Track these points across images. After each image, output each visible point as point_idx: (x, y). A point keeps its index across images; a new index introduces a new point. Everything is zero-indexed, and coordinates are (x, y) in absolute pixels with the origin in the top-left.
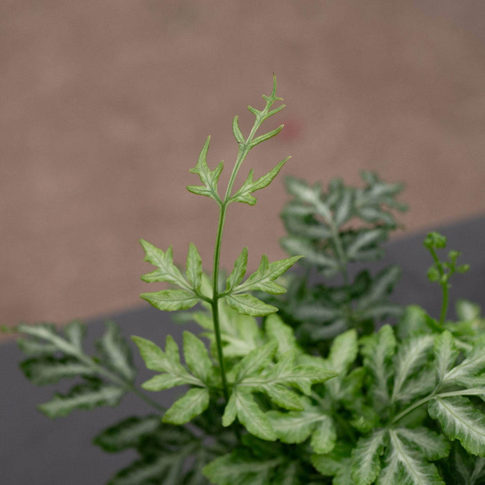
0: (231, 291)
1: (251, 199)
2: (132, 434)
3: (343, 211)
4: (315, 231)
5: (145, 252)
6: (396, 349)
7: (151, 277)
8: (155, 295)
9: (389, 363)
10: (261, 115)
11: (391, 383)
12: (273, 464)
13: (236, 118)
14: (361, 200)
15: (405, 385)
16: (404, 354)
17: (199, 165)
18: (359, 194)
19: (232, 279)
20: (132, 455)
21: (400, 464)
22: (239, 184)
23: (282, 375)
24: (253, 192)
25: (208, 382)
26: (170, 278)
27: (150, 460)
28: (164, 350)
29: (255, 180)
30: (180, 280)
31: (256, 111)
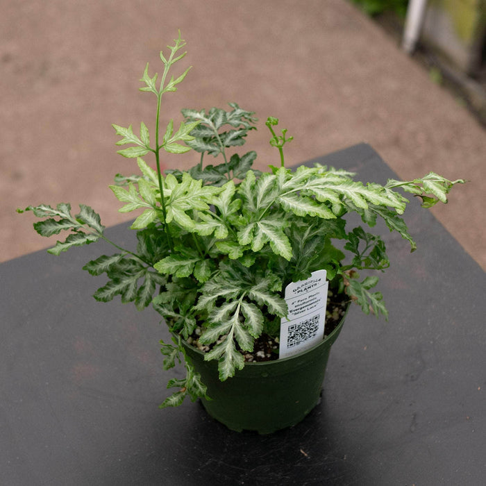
0: (166, 143)
1: (174, 89)
2: (105, 265)
3: (219, 121)
4: (204, 133)
5: (116, 130)
6: (257, 182)
7: (122, 142)
8: (125, 151)
9: (253, 188)
10: (174, 49)
11: (255, 199)
12: (194, 261)
13: (161, 52)
14: (229, 117)
15: (263, 199)
16: (261, 184)
17: (144, 77)
18: (228, 114)
19: (166, 137)
20: (105, 278)
21: (265, 236)
22: (166, 83)
23: (196, 193)
24: (175, 86)
25: (154, 206)
26: (132, 141)
27: (117, 281)
28: (128, 191)
29: (175, 79)
30: (138, 142)
31: (171, 48)
